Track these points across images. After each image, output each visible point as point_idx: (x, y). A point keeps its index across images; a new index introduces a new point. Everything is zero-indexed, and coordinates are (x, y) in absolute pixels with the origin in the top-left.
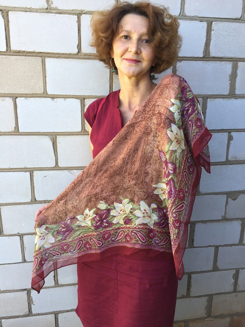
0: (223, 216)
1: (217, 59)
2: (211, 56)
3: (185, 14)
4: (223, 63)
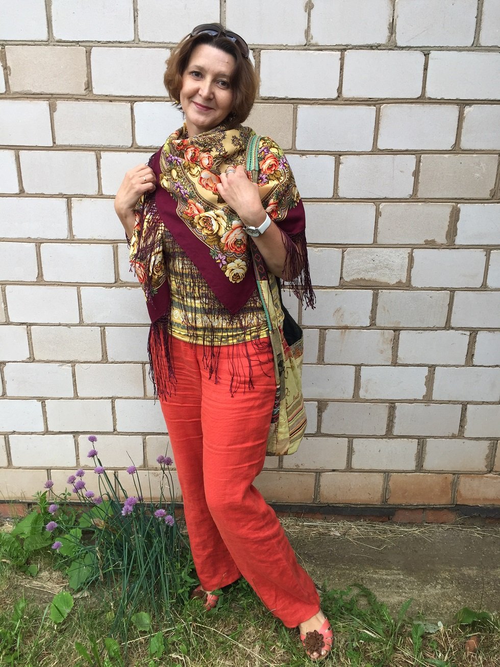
3: (480, 44)
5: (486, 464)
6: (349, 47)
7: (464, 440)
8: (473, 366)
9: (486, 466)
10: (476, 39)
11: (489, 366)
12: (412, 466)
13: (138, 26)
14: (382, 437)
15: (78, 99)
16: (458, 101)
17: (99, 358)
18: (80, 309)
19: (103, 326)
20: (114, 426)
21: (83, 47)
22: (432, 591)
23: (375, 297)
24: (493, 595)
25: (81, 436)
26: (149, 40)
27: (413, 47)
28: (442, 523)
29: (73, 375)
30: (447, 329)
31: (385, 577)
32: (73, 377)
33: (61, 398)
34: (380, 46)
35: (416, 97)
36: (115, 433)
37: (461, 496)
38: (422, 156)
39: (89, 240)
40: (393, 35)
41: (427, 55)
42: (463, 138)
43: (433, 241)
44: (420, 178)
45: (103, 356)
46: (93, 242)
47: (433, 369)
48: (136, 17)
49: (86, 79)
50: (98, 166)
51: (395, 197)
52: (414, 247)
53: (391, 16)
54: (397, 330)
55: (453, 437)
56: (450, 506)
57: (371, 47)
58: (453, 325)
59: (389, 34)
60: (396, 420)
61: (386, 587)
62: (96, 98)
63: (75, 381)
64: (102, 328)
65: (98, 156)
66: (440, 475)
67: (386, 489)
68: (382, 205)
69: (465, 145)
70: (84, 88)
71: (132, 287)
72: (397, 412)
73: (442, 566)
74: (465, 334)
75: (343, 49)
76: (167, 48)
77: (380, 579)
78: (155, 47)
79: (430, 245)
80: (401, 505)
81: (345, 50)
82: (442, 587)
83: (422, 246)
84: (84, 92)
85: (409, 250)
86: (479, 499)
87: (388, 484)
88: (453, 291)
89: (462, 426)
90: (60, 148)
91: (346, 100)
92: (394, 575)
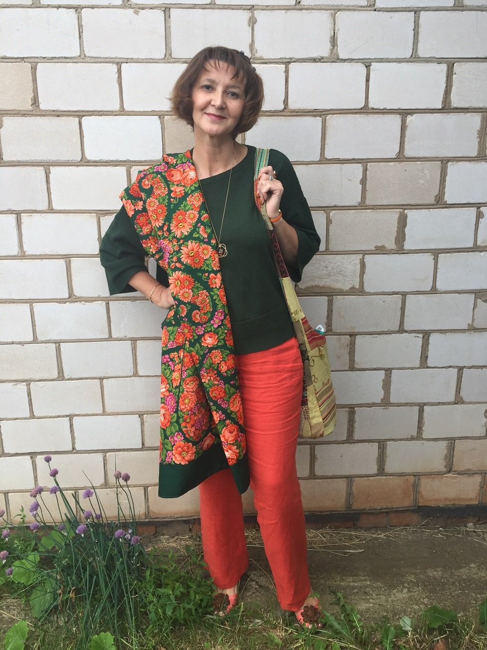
0: (469, 325)
1: (460, 110)
2: (452, 108)
3: (418, 56)
4: (468, 115)
5: (445, 464)
6: (293, 60)
7: (423, 442)
8: (428, 367)
9: (445, 467)
10: (415, 50)
11: (443, 368)
12: (374, 470)
13: (83, 42)
14: (343, 442)
15: (25, 115)
16: (400, 111)
17: (55, 374)
18: (34, 326)
19: (58, 343)
20: (73, 445)
21: (28, 64)
22: (400, 595)
23: (330, 303)
24: (458, 596)
25: (39, 457)
26: (95, 56)
27: (355, 59)
28: (406, 526)
29: (28, 394)
30: (401, 332)
31: (352, 584)
32: (28, 397)
33: (17, 419)
34: (322, 58)
35: (360, 107)
36: (74, 451)
37: (422, 497)
38: (369, 164)
39: (40, 255)
40: (335, 48)
41: (368, 67)
42: (406, 146)
43: (383, 247)
44: (367, 186)
45: (59, 373)
46: (44, 257)
47: (389, 372)
48: (81, 33)
49: (32, 95)
50: (47, 181)
51: (344, 205)
52: (365, 253)
53: (333, 30)
54: (353, 335)
55: (412, 438)
56: (412, 508)
57: (314, 60)
58: (406, 328)
59: (331, 47)
60: (356, 425)
61: (354, 594)
62: (43, 113)
63: (30, 401)
64: (57, 345)
65: (48, 171)
66: (402, 478)
67: (349, 494)
68: (332, 213)
69: (408, 152)
70: (31, 104)
71: (86, 301)
72: (357, 417)
73: (408, 569)
74: (418, 337)
75: (287, 62)
76: (113, 63)
77: (347, 586)
78: (101, 62)
79: (381, 250)
80: (365, 509)
81: (289, 63)
82: (409, 591)
83: (373, 252)
84: (30, 108)
85: (361, 256)
86: (440, 500)
87: (351, 490)
88: (404, 295)
89: (420, 428)
90: (7, 164)
91: (292, 112)
92: (360, 581)
